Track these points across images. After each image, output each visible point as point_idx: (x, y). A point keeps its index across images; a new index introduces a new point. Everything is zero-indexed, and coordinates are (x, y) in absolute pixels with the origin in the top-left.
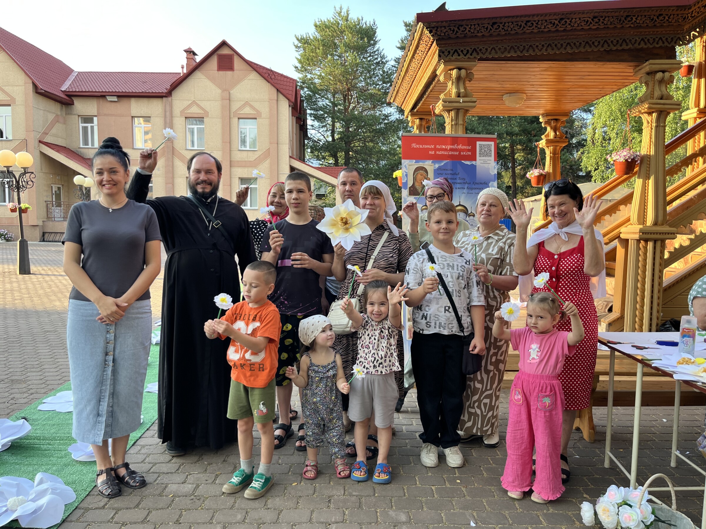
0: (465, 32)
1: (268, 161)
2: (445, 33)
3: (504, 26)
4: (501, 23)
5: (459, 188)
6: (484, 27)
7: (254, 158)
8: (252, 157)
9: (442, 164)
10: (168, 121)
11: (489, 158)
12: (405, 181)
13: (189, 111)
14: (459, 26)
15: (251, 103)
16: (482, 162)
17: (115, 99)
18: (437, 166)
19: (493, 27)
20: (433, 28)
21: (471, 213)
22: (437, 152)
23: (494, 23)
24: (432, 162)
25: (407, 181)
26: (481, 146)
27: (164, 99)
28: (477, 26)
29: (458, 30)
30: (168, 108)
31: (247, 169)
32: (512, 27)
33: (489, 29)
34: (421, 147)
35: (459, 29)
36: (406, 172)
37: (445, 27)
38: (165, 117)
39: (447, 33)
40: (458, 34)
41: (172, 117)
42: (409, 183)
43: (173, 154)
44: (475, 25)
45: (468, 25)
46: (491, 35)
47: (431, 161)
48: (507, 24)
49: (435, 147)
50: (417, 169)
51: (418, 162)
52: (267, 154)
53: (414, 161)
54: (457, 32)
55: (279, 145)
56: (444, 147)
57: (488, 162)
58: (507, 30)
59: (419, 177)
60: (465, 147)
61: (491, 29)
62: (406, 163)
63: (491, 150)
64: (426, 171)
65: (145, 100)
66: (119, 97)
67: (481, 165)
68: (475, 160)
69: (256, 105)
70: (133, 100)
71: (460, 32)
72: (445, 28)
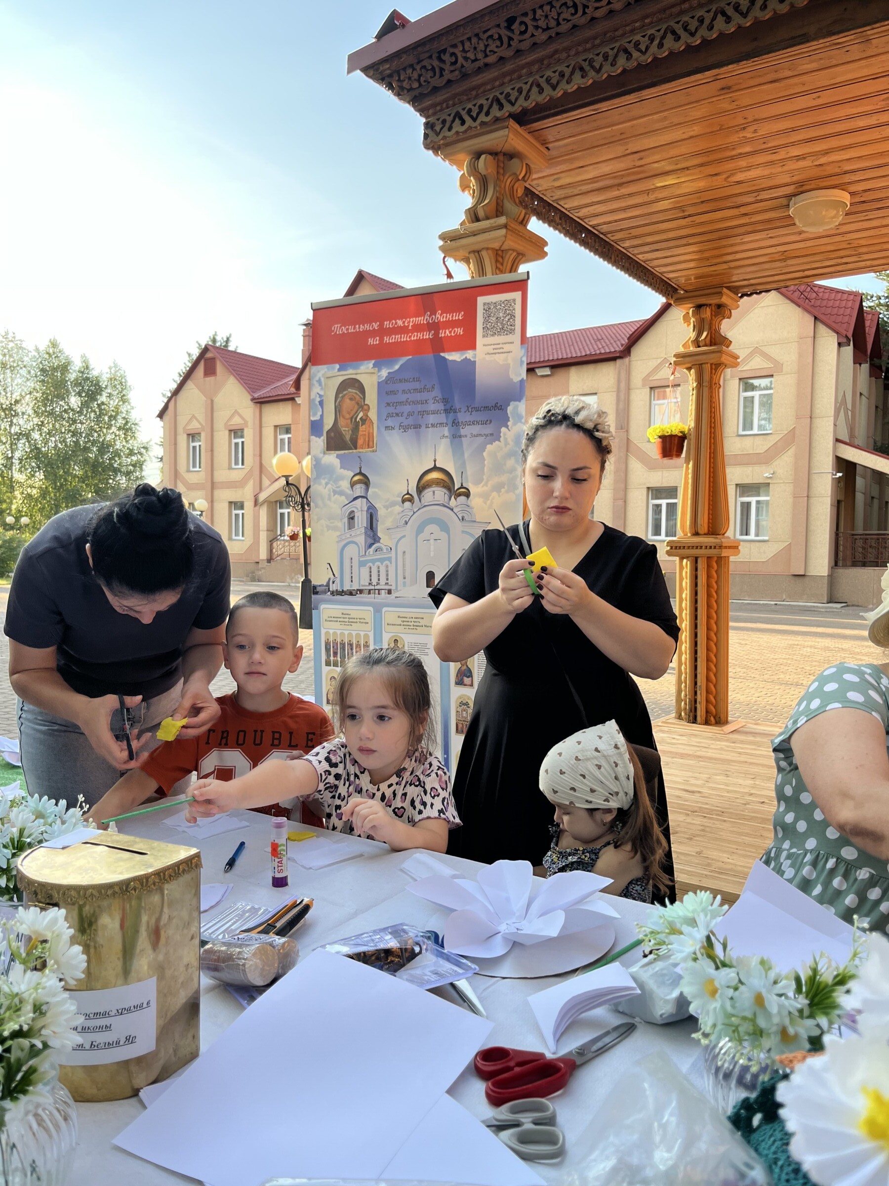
0: (459, 65)
1: (791, 452)
2: (419, 81)
3: (535, 19)
4: (525, 14)
5: (433, 425)
6: (491, 36)
7: (766, 448)
8: (762, 446)
9: (397, 367)
10: (622, 396)
11: (510, 338)
12: (317, 418)
13: (656, 377)
14: (439, 52)
15: (764, 349)
16: (490, 349)
17: (547, 371)
18: (384, 373)
19: (512, 31)
20: (390, 76)
21: (462, 487)
22: (386, 339)
23: (511, 21)
24: (375, 366)
25: (322, 416)
26: (488, 307)
27: (619, 361)
28: (474, 40)
29: (442, 66)
30: (623, 375)
31: (751, 469)
32: (554, 14)
33: (505, 40)
34: (351, 330)
35: (443, 61)
36: (320, 396)
37: (411, 66)
38: (618, 391)
39: (422, 79)
40: (447, 76)
41: (629, 389)
42: (325, 421)
43: (627, 451)
44: (469, 39)
45: (455, 46)
46: (518, 52)
47: (371, 364)
48: (539, 12)
49: (381, 325)
50: (345, 385)
51: (345, 370)
52: (790, 438)
53: (337, 366)
54: (442, 70)
55: (814, 420)
56: (400, 323)
57: (507, 348)
58: (548, 28)
59: (348, 404)
60: (449, 317)
61: (510, 39)
62: (320, 375)
63: (513, 316)
64: (362, 389)
65: (590, 368)
66: (553, 367)
67: (488, 357)
68: (473, 347)
69: (773, 352)
70: (573, 372)
71: (447, 67)
72: (414, 69)
